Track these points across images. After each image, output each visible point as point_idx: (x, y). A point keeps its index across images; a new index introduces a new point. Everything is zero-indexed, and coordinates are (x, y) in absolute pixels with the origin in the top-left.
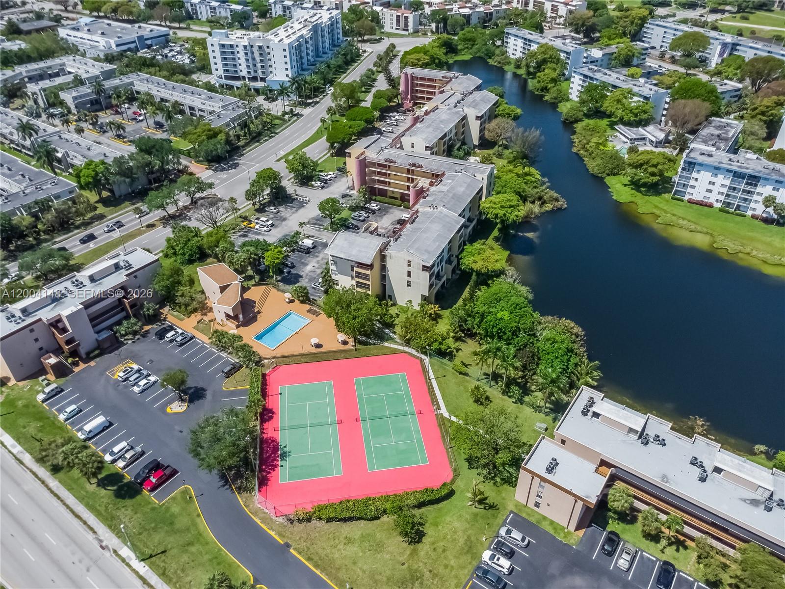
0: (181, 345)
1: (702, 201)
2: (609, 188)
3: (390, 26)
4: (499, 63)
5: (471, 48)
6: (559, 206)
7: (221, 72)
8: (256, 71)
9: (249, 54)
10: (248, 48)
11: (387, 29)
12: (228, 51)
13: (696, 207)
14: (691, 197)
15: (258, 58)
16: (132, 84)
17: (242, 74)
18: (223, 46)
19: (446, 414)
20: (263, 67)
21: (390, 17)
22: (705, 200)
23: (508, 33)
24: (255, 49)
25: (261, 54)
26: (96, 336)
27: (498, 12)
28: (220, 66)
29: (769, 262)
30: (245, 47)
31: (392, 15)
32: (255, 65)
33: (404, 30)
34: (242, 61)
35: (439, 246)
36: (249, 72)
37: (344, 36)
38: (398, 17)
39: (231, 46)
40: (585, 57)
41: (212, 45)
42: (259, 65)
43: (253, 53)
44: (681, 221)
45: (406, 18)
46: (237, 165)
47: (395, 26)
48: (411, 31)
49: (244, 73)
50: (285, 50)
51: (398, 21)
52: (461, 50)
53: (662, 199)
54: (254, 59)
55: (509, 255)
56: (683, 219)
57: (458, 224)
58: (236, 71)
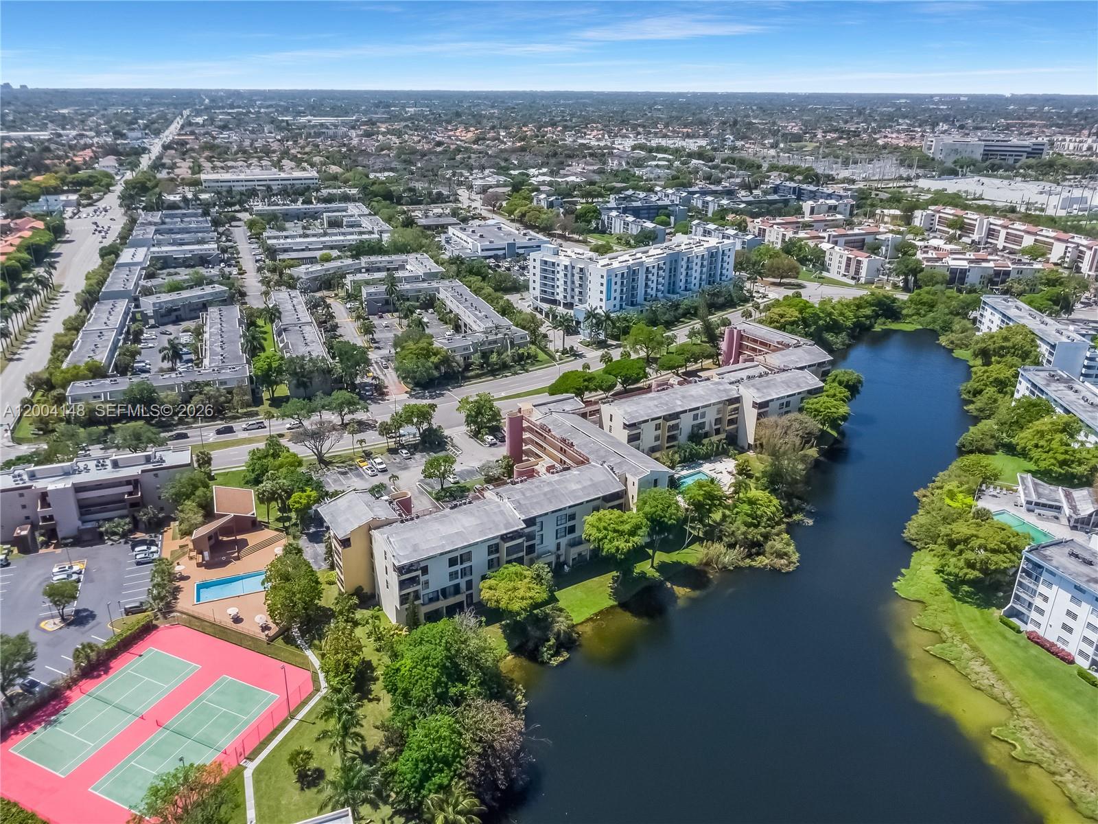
0: (138, 563)
1: (1053, 645)
2: (907, 567)
3: (836, 270)
4: (952, 343)
5: (924, 316)
6: (777, 566)
7: (537, 293)
8: (573, 297)
9: (569, 276)
10: (569, 268)
11: (833, 274)
12: (548, 270)
13: (1035, 650)
14: (1036, 629)
15: (577, 283)
16: (437, 290)
17: (558, 298)
18: (546, 262)
19: (248, 774)
20: (581, 293)
21: (838, 259)
22: (1059, 644)
23: (985, 303)
24: (576, 271)
25: (581, 278)
26: (79, 523)
27: (1020, 272)
28: (537, 285)
29: (1082, 807)
30: (566, 267)
31: (841, 257)
32: (573, 290)
33: (853, 278)
34: (560, 283)
35: (443, 546)
36: (565, 297)
37: (736, 269)
38: (849, 259)
39: (553, 264)
40: (1087, 358)
41: (534, 260)
42: (577, 290)
43: (573, 275)
44: (976, 666)
45: (859, 262)
46: (442, 395)
47: (842, 271)
48: (863, 280)
49: (560, 297)
50: (602, 277)
51: (848, 265)
52: (908, 316)
53: (982, 614)
54: (573, 282)
55: (612, 607)
56: (986, 661)
57: (506, 529)
58: (553, 293)
